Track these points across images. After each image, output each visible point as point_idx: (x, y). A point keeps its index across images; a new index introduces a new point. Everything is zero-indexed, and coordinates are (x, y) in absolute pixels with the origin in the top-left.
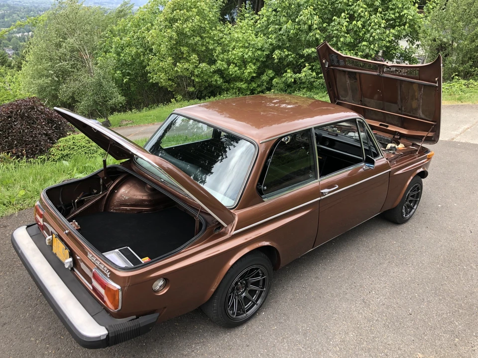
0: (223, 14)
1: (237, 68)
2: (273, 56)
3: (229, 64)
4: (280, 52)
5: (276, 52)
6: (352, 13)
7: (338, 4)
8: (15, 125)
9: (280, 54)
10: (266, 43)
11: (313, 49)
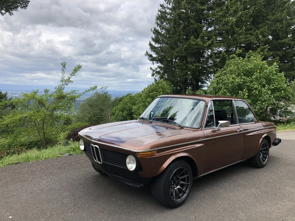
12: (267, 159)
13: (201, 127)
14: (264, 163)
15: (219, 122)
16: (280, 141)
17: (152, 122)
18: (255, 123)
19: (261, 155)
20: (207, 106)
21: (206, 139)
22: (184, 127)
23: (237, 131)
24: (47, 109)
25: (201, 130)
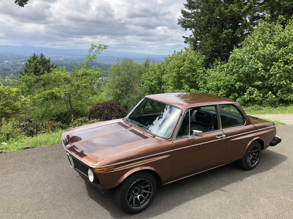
1: (213, 92)
2: (236, 86)
3: (208, 90)
4: (239, 83)
5: (237, 83)
6: (286, 60)
7: (276, 55)
8: (105, 112)
9: (240, 84)
11: (260, 82)
12: (257, 162)
13: (171, 137)
14: (253, 165)
15: (194, 131)
16: (279, 141)
17: (131, 126)
18: (245, 126)
19: (250, 157)
20: (182, 115)
21: (175, 150)
22: (155, 136)
23: (217, 138)
24: (72, 85)
25: (171, 140)
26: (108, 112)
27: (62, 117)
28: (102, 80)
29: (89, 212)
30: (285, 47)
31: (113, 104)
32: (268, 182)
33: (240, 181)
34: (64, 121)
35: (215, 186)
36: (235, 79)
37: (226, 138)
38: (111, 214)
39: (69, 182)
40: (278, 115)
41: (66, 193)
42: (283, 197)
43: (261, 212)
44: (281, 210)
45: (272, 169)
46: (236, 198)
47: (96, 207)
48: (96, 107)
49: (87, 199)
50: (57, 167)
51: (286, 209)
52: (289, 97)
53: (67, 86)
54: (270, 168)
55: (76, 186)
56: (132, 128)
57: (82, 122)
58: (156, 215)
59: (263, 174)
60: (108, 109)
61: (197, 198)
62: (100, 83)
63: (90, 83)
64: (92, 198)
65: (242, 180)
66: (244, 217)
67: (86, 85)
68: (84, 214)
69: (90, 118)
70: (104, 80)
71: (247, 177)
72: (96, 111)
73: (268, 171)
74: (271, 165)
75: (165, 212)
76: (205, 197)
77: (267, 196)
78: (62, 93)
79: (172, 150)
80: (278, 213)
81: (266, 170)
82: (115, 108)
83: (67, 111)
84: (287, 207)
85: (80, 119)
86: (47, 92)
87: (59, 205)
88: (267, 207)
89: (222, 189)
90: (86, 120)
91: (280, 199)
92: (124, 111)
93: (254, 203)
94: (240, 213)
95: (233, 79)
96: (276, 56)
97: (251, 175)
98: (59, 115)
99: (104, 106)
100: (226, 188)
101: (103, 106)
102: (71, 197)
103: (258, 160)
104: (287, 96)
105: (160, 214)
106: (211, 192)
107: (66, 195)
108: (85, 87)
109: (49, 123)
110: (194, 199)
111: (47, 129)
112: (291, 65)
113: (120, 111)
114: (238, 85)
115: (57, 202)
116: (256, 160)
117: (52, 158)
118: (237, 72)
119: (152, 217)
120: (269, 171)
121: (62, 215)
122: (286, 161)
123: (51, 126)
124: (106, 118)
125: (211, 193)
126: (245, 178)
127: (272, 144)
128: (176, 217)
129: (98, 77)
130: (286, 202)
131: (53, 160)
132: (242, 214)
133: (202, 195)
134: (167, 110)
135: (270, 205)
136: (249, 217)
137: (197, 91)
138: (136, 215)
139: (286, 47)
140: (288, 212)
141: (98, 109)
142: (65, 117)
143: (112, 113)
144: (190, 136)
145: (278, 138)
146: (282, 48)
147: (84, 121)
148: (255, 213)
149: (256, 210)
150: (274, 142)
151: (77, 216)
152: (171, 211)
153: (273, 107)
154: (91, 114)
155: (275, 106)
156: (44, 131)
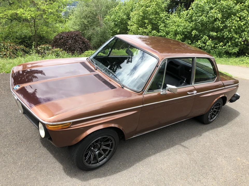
0: (169, 9)
2: (192, 33)
4: (196, 31)
5: (194, 31)
8: (69, 41)
9: (196, 33)
10: (189, 26)
11: (215, 34)
12: (216, 117)
13: (142, 90)
14: (212, 120)
15: (167, 85)
16: (238, 97)
17: (96, 69)
18: (214, 82)
19: (211, 112)
20: (158, 66)
21: (144, 105)
22: (124, 87)
23: (188, 94)
24: (38, 9)
25: (142, 94)
26: (72, 42)
27: (26, 40)
28: (70, 9)
29: (39, 165)
30: (241, 3)
31: (77, 35)
32: (224, 139)
33: (199, 136)
34: (29, 44)
35: (175, 140)
36: (191, 27)
37: (196, 94)
38: (64, 169)
39: (19, 122)
40: (223, 65)
41: (15, 136)
42: (239, 159)
43: (220, 174)
44: (238, 173)
45: (227, 125)
46: (196, 156)
47: (48, 158)
48: (61, 36)
49: (39, 147)
50: (8, 102)
51: (243, 172)
52: (233, 50)
53: (33, 9)
54: (226, 124)
55: (27, 128)
56: (98, 72)
57: (44, 49)
58: (114, 173)
59: (220, 129)
60: (72, 40)
61: (158, 154)
62: (67, 12)
63: (57, 10)
64: (44, 146)
65: (201, 135)
66: (204, 180)
67: (52, 11)
68: (32, 167)
69: (53, 46)
70: (71, 9)
71: (206, 131)
72: (60, 39)
73: (223, 126)
74: (226, 120)
75: (124, 170)
76: (165, 153)
77: (224, 155)
78: (28, 15)
79: (142, 106)
80: (235, 177)
81: (222, 126)
82: (79, 39)
83: (32, 35)
84: (244, 171)
85: (43, 46)
86: (11, 12)
87: (3, 152)
88: (226, 169)
89: (182, 144)
90: (49, 48)
91: (237, 160)
92: (88, 44)
93: (213, 164)
94: (200, 175)
95: (190, 27)
96: (232, 10)
97: (208, 130)
98: (23, 38)
99: (69, 36)
100: (186, 143)
101: (67, 36)
102: (20, 142)
103: (217, 115)
104: (232, 49)
105: (120, 172)
106: (172, 147)
107: (14, 140)
108: (51, 13)
109: (10, 45)
110: (154, 154)
111: (8, 52)
112: (243, 21)
113: (84, 43)
114: (194, 32)
115: (2, 147)
116: (215, 116)
117: (5, 90)
118: (196, 20)
119: (110, 175)
120: (225, 126)
121: (5, 166)
122: (238, 117)
123: (13, 49)
124: (69, 48)
125: (172, 149)
126: (203, 133)
127: (231, 101)
128: (136, 176)
129: (66, 5)
130: (242, 164)
131: (4, 92)
132: (202, 177)
133: (163, 150)
134: (137, 54)
135: (228, 167)
136: (209, 180)
137: (158, 33)
138: (92, 172)
139: (243, 4)
140: (245, 177)
141: (62, 38)
142: (29, 41)
143: (76, 44)
144: (162, 91)
145: (237, 95)
146: (238, 4)
147: (47, 48)
148: (214, 175)
149: (215, 172)
150: (234, 99)
151: (23, 170)
152: (131, 169)
153: (218, 57)
154: (55, 42)
155: (219, 56)
156: (5, 53)
